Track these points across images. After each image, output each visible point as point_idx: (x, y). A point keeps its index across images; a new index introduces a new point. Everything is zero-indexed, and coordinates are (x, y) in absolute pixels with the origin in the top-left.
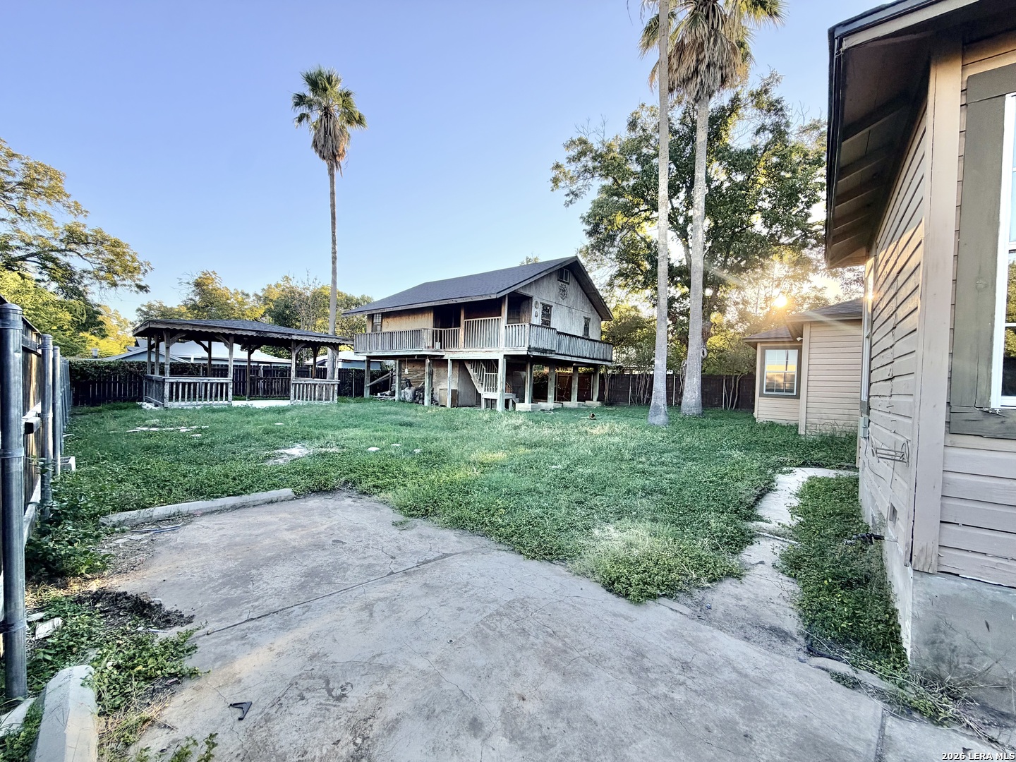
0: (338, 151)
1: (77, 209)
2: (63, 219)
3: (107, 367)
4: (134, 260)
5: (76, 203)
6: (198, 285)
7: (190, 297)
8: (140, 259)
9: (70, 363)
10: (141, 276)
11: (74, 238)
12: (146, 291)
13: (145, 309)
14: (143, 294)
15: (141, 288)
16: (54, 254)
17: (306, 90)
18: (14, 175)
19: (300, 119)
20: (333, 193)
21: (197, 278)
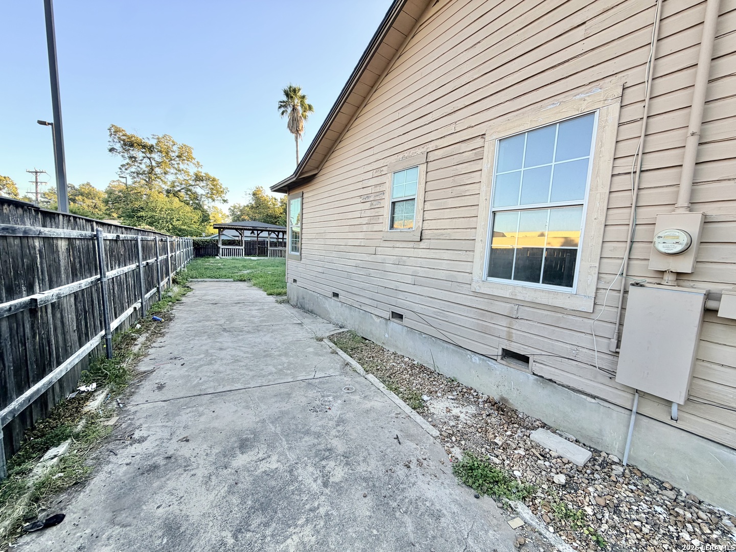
0: (299, 129)
1: (198, 165)
2: (192, 170)
3: (206, 242)
4: (221, 187)
5: (198, 162)
6: (254, 194)
7: (250, 202)
8: (223, 186)
9: (193, 240)
10: (224, 195)
11: (198, 178)
12: (227, 202)
13: (232, 208)
14: (225, 204)
15: (225, 201)
16: (190, 188)
17: (285, 98)
18: (175, 152)
19: (283, 113)
20: (297, 151)
21: (253, 191)
